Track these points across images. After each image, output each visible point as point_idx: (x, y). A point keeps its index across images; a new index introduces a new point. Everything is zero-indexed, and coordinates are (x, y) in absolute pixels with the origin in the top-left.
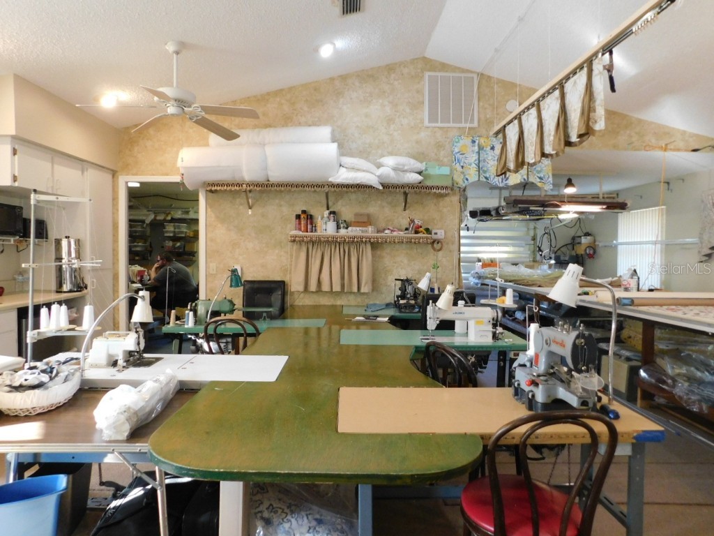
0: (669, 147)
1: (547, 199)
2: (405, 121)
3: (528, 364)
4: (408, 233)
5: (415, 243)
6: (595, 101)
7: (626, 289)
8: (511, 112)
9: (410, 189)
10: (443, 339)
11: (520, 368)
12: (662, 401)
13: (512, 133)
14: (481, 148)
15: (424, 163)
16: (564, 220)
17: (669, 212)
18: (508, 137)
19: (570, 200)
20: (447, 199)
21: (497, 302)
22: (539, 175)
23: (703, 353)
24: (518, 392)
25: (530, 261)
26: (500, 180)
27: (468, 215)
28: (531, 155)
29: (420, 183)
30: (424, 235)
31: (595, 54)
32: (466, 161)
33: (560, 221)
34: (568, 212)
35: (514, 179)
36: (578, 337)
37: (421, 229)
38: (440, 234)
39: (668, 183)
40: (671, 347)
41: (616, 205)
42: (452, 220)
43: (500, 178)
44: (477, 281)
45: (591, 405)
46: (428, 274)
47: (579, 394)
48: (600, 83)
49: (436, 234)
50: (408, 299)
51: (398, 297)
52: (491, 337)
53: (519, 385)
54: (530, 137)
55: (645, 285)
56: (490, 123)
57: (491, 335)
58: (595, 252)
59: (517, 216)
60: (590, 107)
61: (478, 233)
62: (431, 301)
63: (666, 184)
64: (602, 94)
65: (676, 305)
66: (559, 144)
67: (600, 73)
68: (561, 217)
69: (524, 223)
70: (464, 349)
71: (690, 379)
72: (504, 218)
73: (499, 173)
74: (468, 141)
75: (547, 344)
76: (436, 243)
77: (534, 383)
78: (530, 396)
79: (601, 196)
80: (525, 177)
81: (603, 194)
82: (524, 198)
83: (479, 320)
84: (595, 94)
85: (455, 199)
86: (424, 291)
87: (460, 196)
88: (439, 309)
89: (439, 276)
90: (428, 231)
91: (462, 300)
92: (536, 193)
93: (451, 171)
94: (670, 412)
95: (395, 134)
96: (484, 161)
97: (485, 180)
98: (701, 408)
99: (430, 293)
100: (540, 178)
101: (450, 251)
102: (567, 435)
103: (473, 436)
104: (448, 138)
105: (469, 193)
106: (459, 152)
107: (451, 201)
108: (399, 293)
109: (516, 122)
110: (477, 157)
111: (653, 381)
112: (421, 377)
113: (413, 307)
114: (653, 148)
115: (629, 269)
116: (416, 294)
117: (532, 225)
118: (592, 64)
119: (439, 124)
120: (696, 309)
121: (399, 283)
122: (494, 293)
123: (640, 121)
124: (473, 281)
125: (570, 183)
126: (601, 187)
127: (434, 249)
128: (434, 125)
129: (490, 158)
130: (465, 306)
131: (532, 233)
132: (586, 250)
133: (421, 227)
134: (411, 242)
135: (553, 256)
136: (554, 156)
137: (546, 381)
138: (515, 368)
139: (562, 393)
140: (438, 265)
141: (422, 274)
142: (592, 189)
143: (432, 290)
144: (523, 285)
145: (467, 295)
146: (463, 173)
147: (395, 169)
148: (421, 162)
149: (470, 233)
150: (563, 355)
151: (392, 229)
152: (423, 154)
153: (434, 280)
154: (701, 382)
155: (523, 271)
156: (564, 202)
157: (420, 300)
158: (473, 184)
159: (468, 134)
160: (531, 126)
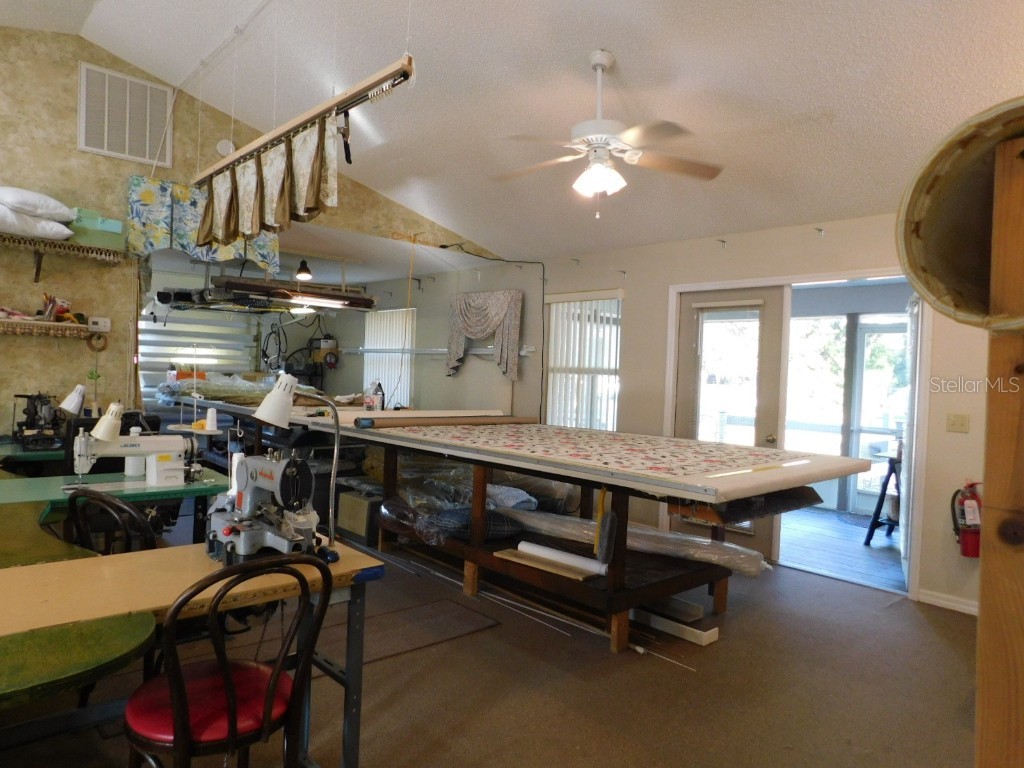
0: (419, 238)
1: (273, 285)
2: (39, 134)
3: (229, 508)
4: (42, 320)
5: (56, 336)
6: (327, 170)
7: (370, 408)
8: (223, 157)
9: (47, 249)
10: (103, 486)
11: (218, 514)
12: (403, 540)
13: (222, 186)
14: (175, 200)
15: (76, 209)
16: (297, 315)
17: (420, 316)
18: (215, 192)
19: (304, 289)
20: (117, 271)
21: (193, 428)
22: (261, 252)
23: (445, 479)
24: (214, 547)
25: (251, 370)
26: (205, 252)
27: (156, 298)
28: (247, 224)
29: (67, 239)
30: (75, 325)
31: (329, 111)
32: (150, 217)
33: (293, 316)
34: (302, 306)
35: (226, 253)
36: (288, 465)
37: (67, 315)
38: (104, 325)
39: (419, 281)
40: (415, 476)
41: (360, 301)
42: (124, 304)
43: (204, 249)
44: (168, 399)
45: (304, 548)
46: (79, 387)
47: (290, 537)
48: (333, 149)
49: (95, 323)
50: (41, 427)
51: (20, 425)
52: (183, 478)
53: (215, 536)
54: (246, 198)
55: (390, 404)
56: (190, 167)
57: (182, 476)
58: (337, 360)
59: (230, 306)
60: (320, 176)
61: (170, 327)
62: (81, 429)
63: (417, 282)
64: (336, 162)
65: (418, 425)
66: (284, 215)
67: (334, 136)
68: (294, 311)
69: (242, 317)
70: (138, 499)
71: (430, 509)
72: (212, 307)
73: (201, 242)
74: (155, 186)
75: (252, 478)
76: (95, 337)
77: (234, 531)
78: (229, 549)
79: (343, 289)
80: (242, 252)
81: (346, 286)
82: (242, 281)
83: (161, 454)
84: (328, 161)
85: (131, 272)
86: (72, 415)
87: (139, 268)
88: (97, 440)
89: (100, 390)
90: (81, 318)
91: (136, 425)
92: (260, 275)
93: (125, 228)
94: (412, 551)
95: (18, 150)
96: (180, 220)
97: (181, 249)
98: (439, 541)
99: (82, 416)
100: (263, 256)
101: (121, 352)
102: (275, 591)
103: (141, 614)
104: (120, 176)
105: (154, 265)
106: (139, 201)
107: (124, 275)
108: (23, 418)
109: (228, 173)
110: (169, 213)
111: (394, 517)
112: (58, 545)
113: (51, 440)
114: (402, 237)
115: (374, 383)
116: (58, 418)
117: (254, 319)
118: (325, 122)
119: (105, 152)
120: (437, 429)
121: (23, 403)
122: (188, 416)
123: (388, 202)
124: (161, 399)
125: (304, 268)
126: (343, 276)
127: (92, 347)
128: (95, 150)
129: (189, 217)
130: (141, 435)
131: (254, 332)
132: (325, 358)
133: (68, 311)
134: (47, 334)
135: (283, 364)
136: (278, 230)
137: (250, 526)
138: (210, 515)
139: (271, 539)
140: (99, 372)
141: (68, 388)
142: (333, 278)
143: (88, 412)
144: (237, 404)
145: (145, 418)
146: (144, 233)
147: (16, 211)
148: (70, 206)
149: (159, 326)
150: (271, 490)
151: (9, 310)
152: (74, 193)
153: (92, 397)
154: (440, 512)
155: (240, 385)
156: (295, 291)
157: (63, 429)
158: (162, 252)
159: (155, 176)
160: (248, 184)
